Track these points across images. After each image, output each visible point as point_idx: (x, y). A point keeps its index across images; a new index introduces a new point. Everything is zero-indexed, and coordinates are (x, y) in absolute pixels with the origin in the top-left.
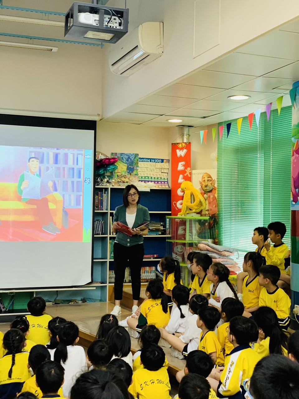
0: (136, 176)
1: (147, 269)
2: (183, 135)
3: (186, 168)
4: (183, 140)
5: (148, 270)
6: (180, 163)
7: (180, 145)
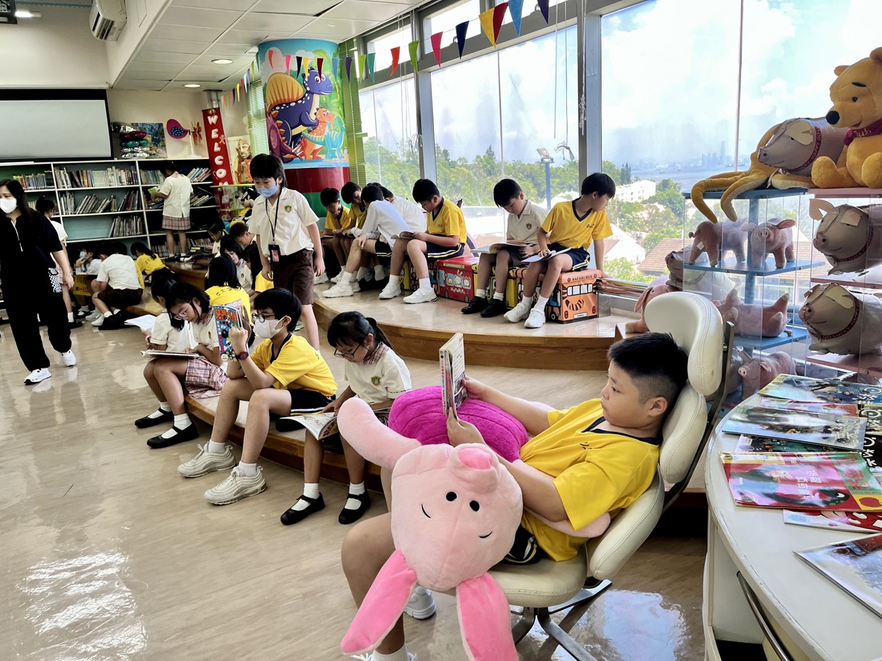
2: (212, 100)
3: (219, 136)
4: (212, 106)
6: (213, 131)
7: (211, 112)
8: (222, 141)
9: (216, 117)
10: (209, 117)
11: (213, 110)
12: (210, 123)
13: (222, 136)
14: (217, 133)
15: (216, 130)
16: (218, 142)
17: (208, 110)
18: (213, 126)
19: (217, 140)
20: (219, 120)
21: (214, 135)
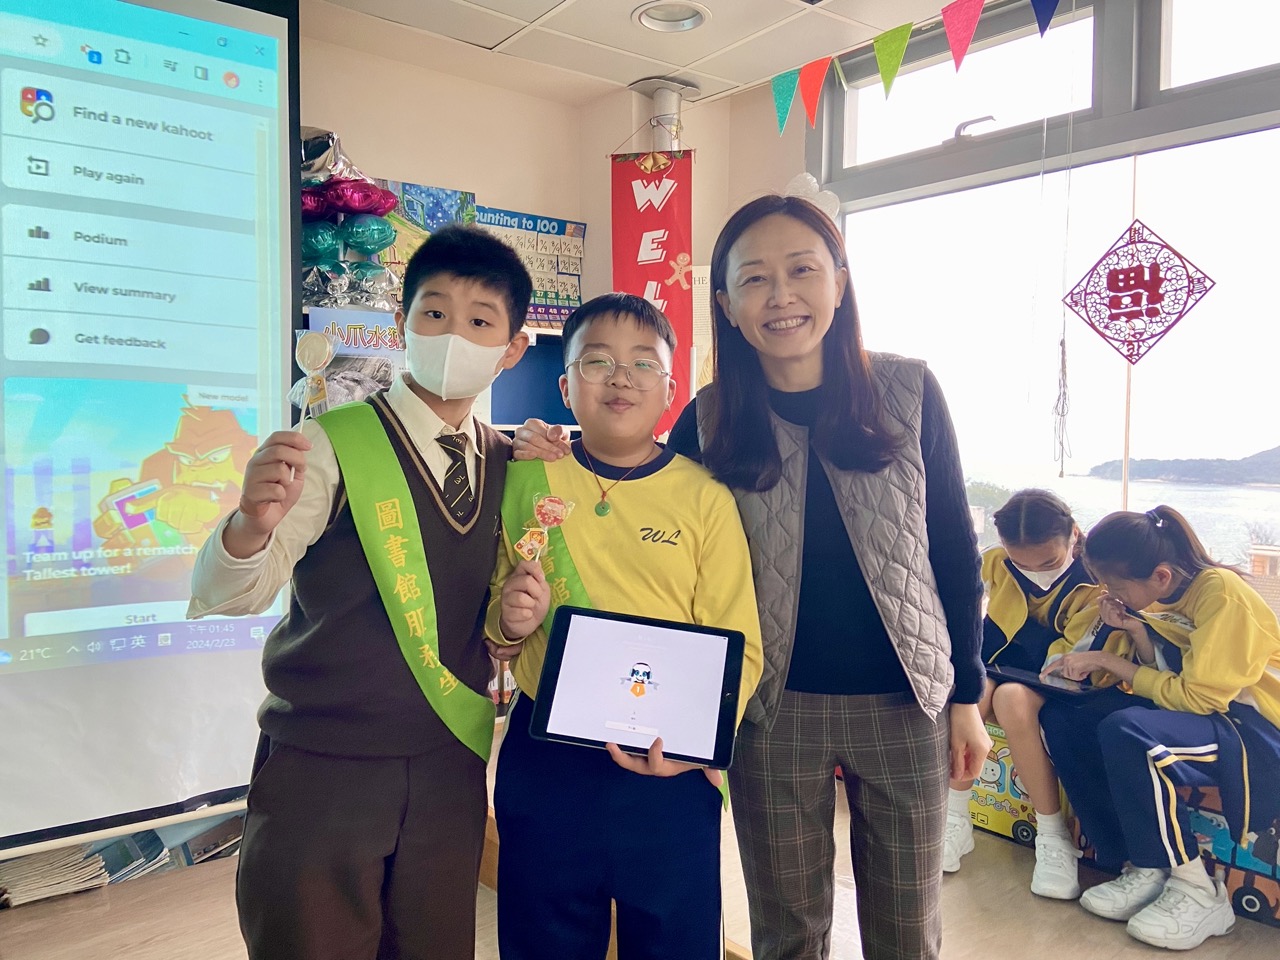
2: (656, 120)
6: (647, 237)
7: (649, 163)
8: (678, 275)
9: (668, 184)
10: (637, 185)
11: (662, 160)
12: (641, 202)
13: (682, 258)
14: (663, 245)
15: (659, 234)
16: (660, 280)
17: (638, 156)
18: (653, 218)
19: (660, 271)
20: (682, 196)
21: (649, 251)
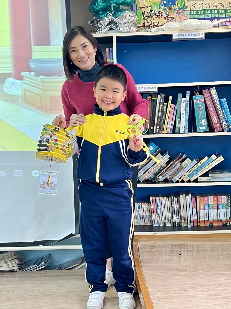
0: (182, 11)
1: (209, 201)
5: (212, 203)
